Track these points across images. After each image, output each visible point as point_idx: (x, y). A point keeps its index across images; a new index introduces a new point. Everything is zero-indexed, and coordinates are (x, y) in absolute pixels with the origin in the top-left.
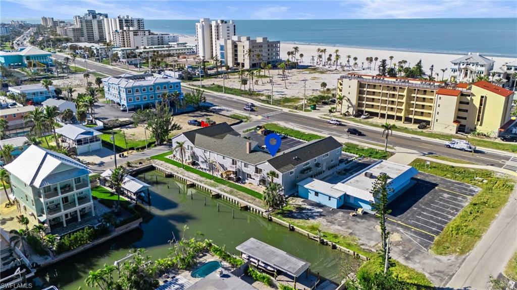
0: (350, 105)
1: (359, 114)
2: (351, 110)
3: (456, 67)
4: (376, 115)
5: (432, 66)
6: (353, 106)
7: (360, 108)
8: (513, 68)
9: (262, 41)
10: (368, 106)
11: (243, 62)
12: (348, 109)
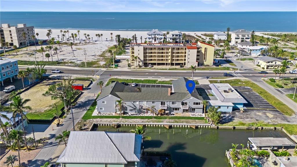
0: (140, 61)
1: (146, 65)
2: (141, 64)
3: (150, 37)
4: (155, 64)
5: (141, 37)
6: (142, 61)
7: (145, 62)
8: (175, 35)
9: (23, 26)
10: (149, 60)
11: (10, 42)
12: (139, 63)
